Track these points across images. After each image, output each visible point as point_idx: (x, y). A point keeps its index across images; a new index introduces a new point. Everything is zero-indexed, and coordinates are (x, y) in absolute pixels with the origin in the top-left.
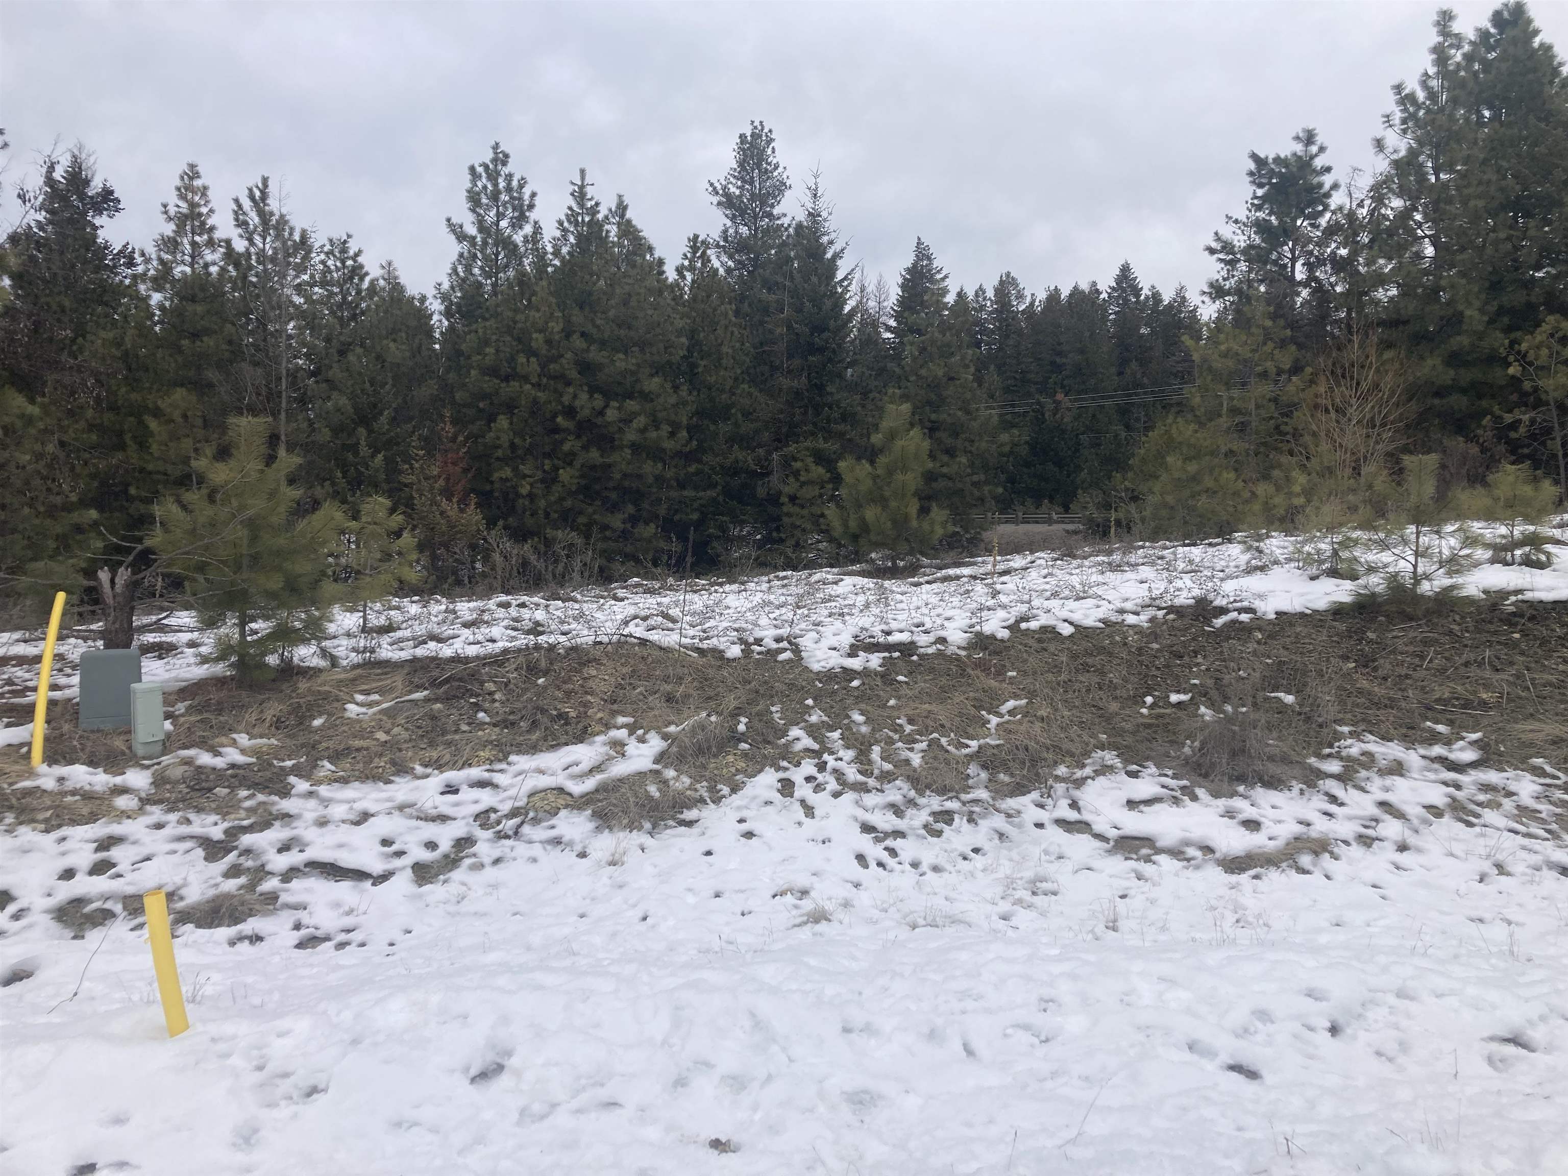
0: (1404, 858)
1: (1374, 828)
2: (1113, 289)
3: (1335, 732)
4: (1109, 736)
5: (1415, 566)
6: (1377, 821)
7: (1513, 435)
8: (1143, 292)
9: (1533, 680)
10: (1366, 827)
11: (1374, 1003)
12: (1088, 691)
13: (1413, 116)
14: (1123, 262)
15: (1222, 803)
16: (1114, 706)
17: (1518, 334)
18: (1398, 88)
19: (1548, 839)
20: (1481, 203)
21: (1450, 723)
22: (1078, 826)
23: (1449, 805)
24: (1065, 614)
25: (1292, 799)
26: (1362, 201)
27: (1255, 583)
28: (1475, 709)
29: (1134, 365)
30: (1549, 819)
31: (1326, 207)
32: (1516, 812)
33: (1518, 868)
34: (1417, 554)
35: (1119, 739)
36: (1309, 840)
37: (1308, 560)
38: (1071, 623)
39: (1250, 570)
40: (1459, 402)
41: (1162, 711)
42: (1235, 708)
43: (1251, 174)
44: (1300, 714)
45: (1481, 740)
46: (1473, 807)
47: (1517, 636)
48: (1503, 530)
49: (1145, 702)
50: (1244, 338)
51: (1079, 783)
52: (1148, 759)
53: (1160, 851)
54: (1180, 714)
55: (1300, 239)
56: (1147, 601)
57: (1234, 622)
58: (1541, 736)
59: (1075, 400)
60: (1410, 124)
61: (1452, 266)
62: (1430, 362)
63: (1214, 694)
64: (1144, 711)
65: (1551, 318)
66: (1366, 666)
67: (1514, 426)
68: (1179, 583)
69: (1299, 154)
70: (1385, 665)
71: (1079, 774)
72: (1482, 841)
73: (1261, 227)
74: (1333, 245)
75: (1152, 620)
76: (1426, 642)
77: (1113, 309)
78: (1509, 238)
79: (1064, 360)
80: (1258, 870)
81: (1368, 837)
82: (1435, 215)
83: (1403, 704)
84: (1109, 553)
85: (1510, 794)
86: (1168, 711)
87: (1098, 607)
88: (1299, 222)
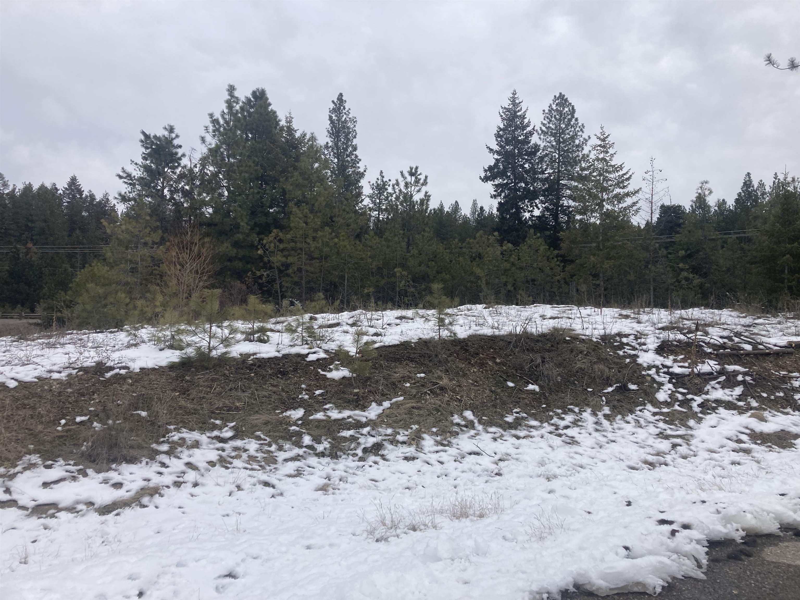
0: (196, 490)
1: (182, 477)
2: (66, 189)
3: (167, 429)
4: (35, 446)
5: (209, 343)
6: (184, 473)
7: (260, 281)
8: (84, 193)
9: (258, 395)
10: (178, 477)
11: (164, 573)
12: (24, 420)
13: (218, 130)
14: (72, 175)
15: (102, 476)
16: (40, 427)
17: (263, 236)
18: (211, 115)
19: (259, 470)
20: (247, 175)
21: (222, 419)
22: (8, 504)
23: (219, 460)
24: (13, 375)
25: (141, 467)
26: (196, 164)
27: (131, 353)
28: (233, 411)
29: (78, 232)
30: (261, 460)
31: (179, 164)
32: (247, 459)
33: (246, 486)
34: (210, 337)
35: (42, 447)
36: (149, 489)
37: (159, 340)
38: (16, 380)
39: (129, 346)
40: (239, 265)
41: (71, 427)
42: (114, 421)
43: (142, 141)
44: (149, 421)
45: (235, 426)
46: (229, 459)
47: (253, 375)
48: (250, 326)
49: (60, 423)
50: (135, 224)
51: (12, 477)
52: (59, 456)
53: (60, 510)
54: (83, 427)
55: (167, 178)
56: (67, 365)
57: (117, 374)
58: (260, 421)
59: (40, 248)
60: (216, 133)
61: (235, 202)
62: (225, 245)
63: (102, 415)
64: (59, 428)
65: (275, 231)
66: (184, 394)
67: (261, 277)
68: (86, 354)
69: (166, 136)
70: (193, 393)
71: (12, 471)
72: (232, 476)
73: (146, 168)
74: (183, 184)
75: (69, 375)
76: (213, 380)
77: (66, 200)
78: (258, 193)
79: (33, 225)
80: (119, 510)
81: (179, 482)
82: (228, 176)
83: (201, 412)
84: (50, 337)
85: (246, 450)
86: (73, 427)
87: (35, 369)
88: (166, 170)
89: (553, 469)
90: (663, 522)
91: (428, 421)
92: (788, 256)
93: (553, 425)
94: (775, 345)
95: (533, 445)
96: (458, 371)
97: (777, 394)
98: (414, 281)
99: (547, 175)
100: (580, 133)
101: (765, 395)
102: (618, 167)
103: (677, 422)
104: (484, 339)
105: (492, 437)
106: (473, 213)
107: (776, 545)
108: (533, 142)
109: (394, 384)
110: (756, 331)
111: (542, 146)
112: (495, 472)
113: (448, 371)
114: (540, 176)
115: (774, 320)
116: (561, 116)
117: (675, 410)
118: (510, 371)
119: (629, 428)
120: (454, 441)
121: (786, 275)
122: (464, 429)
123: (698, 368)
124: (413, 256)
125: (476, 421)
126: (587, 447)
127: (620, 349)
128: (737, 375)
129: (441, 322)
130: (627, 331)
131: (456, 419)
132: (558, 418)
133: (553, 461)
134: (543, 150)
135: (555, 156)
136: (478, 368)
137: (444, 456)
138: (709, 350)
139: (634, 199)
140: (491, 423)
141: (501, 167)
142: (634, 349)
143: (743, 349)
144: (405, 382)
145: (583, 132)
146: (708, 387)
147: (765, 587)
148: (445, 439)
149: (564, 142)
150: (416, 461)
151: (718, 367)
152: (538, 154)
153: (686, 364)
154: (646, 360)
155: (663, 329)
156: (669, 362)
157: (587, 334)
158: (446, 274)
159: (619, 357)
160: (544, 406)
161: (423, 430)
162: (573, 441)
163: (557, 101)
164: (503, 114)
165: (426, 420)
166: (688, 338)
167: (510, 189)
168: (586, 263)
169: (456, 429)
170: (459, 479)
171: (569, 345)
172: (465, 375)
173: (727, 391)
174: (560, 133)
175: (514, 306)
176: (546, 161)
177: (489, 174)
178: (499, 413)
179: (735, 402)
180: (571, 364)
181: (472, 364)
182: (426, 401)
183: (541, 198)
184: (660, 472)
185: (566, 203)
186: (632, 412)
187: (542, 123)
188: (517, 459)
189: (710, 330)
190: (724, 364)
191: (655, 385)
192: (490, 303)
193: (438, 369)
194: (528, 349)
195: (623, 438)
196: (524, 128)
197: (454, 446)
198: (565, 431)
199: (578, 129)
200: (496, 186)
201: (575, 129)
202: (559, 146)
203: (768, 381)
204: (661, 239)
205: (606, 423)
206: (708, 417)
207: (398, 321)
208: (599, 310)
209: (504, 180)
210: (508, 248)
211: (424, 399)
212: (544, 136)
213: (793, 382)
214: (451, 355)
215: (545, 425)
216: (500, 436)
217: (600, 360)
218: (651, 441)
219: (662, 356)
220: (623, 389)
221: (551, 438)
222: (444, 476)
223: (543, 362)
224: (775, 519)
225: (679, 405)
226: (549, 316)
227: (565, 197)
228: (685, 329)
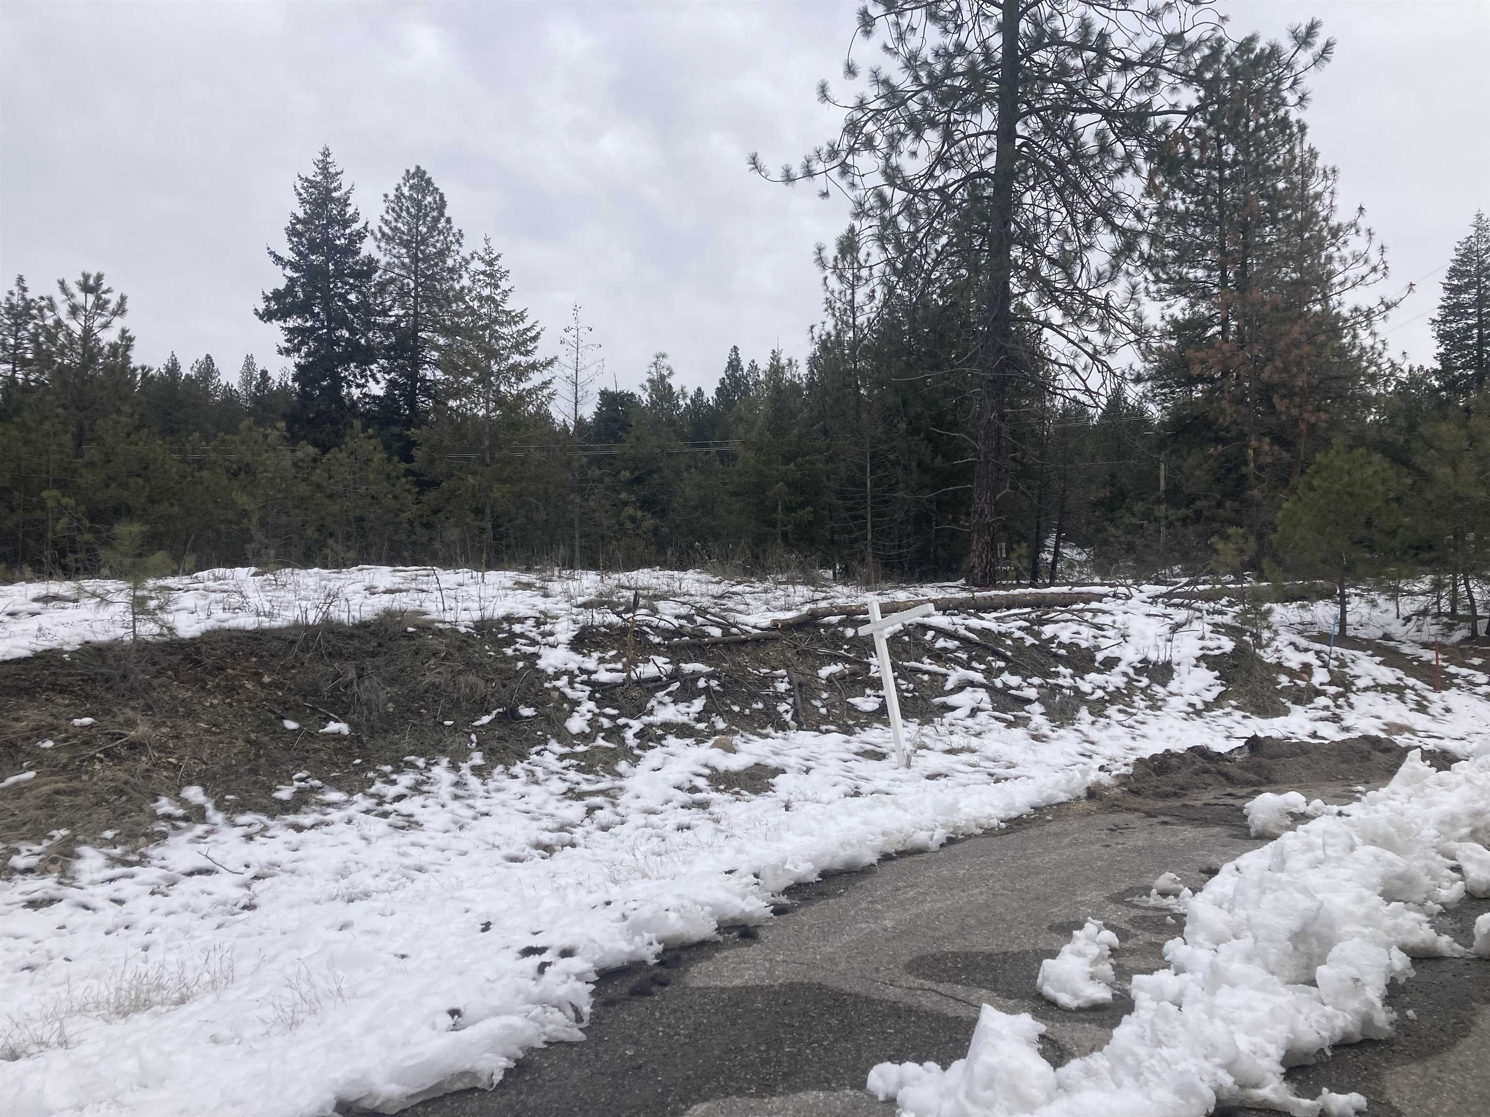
89: (365, 880)
90: (529, 951)
91: (94, 816)
92: (781, 483)
93: (372, 796)
94: (755, 627)
95: (330, 840)
96: (175, 707)
97: (755, 706)
98: (92, 519)
99: (393, 319)
100: (455, 247)
101: (736, 709)
102: (516, 316)
103: (598, 768)
104: (237, 638)
105: (242, 833)
106: (247, 382)
107: (709, 958)
108: (364, 253)
109: (12, 745)
110: (730, 604)
111: (383, 263)
112: (241, 905)
113: (151, 708)
114: (380, 320)
115: (759, 586)
116: (419, 211)
117: (597, 747)
118: (292, 698)
119: (516, 786)
120: (154, 852)
121: (779, 515)
122: (182, 824)
123: (638, 670)
124: (91, 464)
125: (210, 806)
126: (436, 830)
127: (509, 645)
128: (697, 679)
129: (139, 606)
130: (522, 611)
131: (165, 805)
132: (384, 782)
133: (366, 866)
134: (385, 271)
135: (408, 284)
136: (220, 697)
137: (126, 888)
138: (657, 640)
139: (546, 375)
140: (242, 807)
141: (301, 295)
142: (533, 643)
143: (709, 635)
144: (43, 738)
145: (460, 245)
146: (653, 702)
147: (679, 1034)
148: (133, 852)
149: (426, 258)
150: (55, 906)
151: (669, 668)
152: (376, 276)
153: (619, 666)
154: (552, 661)
155: (586, 605)
156: (590, 663)
157: (448, 619)
158: (172, 505)
159: (505, 659)
160: (358, 761)
161: (80, 838)
162: (410, 823)
163: (411, 182)
164: (302, 191)
165: (90, 815)
166: (624, 620)
167: (318, 339)
168: (459, 489)
169: (162, 826)
170: (157, 930)
171: (413, 642)
172: (190, 714)
173: (682, 707)
174: (417, 242)
175: (316, 570)
176: (391, 293)
177: (273, 306)
178: (264, 783)
179: (693, 723)
180: (415, 678)
181: (209, 690)
182: (92, 774)
183: (381, 362)
184: (561, 860)
185: (429, 376)
186: (522, 757)
187: (382, 218)
188: (293, 872)
189: (661, 605)
190: (679, 662)
191: (565, 705)
192: (266, 564)
193: (126, 706)
194: (330, 654)
195: (504, 806)
196: (346, 223)
197: (155, 862)
198: (396, 806)
199: (451, 238)
200: (290, 331)
201: (445, 238)
202: (417, 266)
203: (742, 685)
204: (593, 449)
205: (474, 782)
206: (650, 753)
207: (37, 606)
208: (480, 574)
209: (307, 321)
210: (308, 455)
211: (87, 772)
212: (387, 243)
213: (777, 685)
214: (160, 673)
215: (358, 797)
216: (262, 830)
217: (471, 666)
218: (552, 806)
219: (580, 653)
220: (511, 716)
221: (366, 822)
222: (122, 930)
223: (360, 677)
224: (712, 915)
225: (603, 738)
226: (381, 589)
227: (428, 363)
228: (621, 604)
